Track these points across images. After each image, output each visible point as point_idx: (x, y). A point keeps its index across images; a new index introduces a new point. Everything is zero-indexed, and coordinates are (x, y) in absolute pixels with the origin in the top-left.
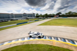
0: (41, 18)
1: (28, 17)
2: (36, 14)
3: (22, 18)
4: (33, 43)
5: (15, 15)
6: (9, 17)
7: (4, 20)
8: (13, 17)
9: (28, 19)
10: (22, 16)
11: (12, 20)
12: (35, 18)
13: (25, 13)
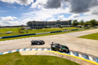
0: (81, 27)
1: (62, 25)
2: (74, 21)
3: (55, 27)
4: (77, 61)
5: (49, 23)
6: (44, 25)
7: (40, 27)
8: (47, 25)
9: (62, 27)
10: (55, 24)
11: (46, 28)
12: (71, 27)
13: (58, 21)
